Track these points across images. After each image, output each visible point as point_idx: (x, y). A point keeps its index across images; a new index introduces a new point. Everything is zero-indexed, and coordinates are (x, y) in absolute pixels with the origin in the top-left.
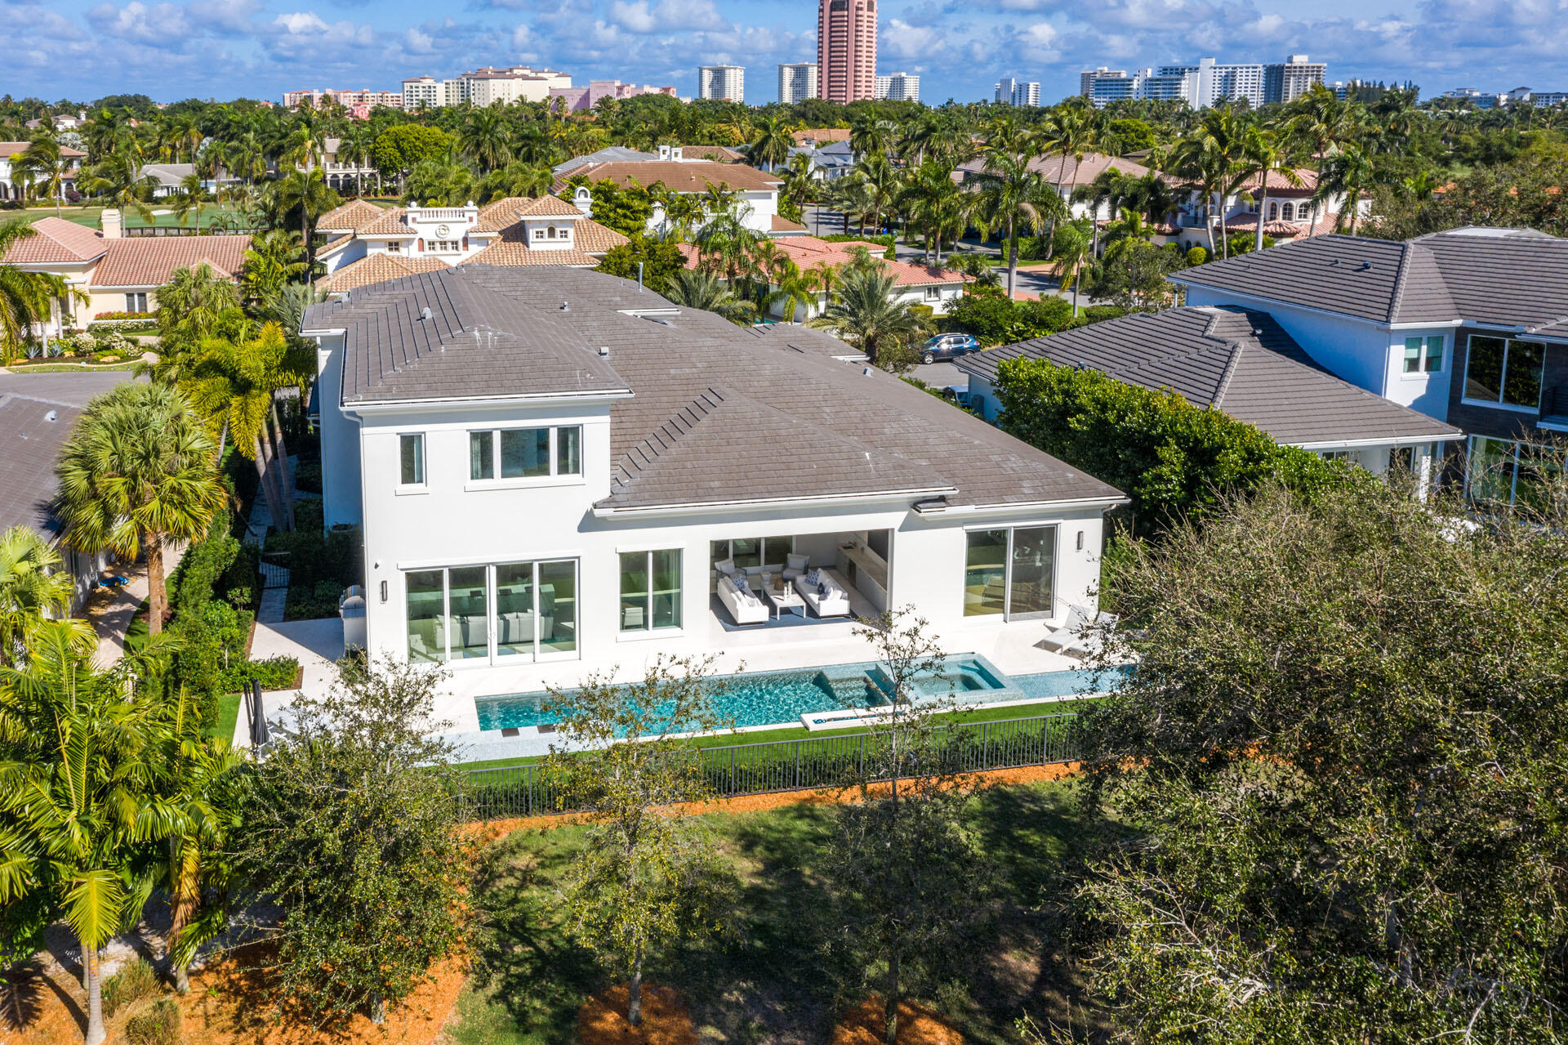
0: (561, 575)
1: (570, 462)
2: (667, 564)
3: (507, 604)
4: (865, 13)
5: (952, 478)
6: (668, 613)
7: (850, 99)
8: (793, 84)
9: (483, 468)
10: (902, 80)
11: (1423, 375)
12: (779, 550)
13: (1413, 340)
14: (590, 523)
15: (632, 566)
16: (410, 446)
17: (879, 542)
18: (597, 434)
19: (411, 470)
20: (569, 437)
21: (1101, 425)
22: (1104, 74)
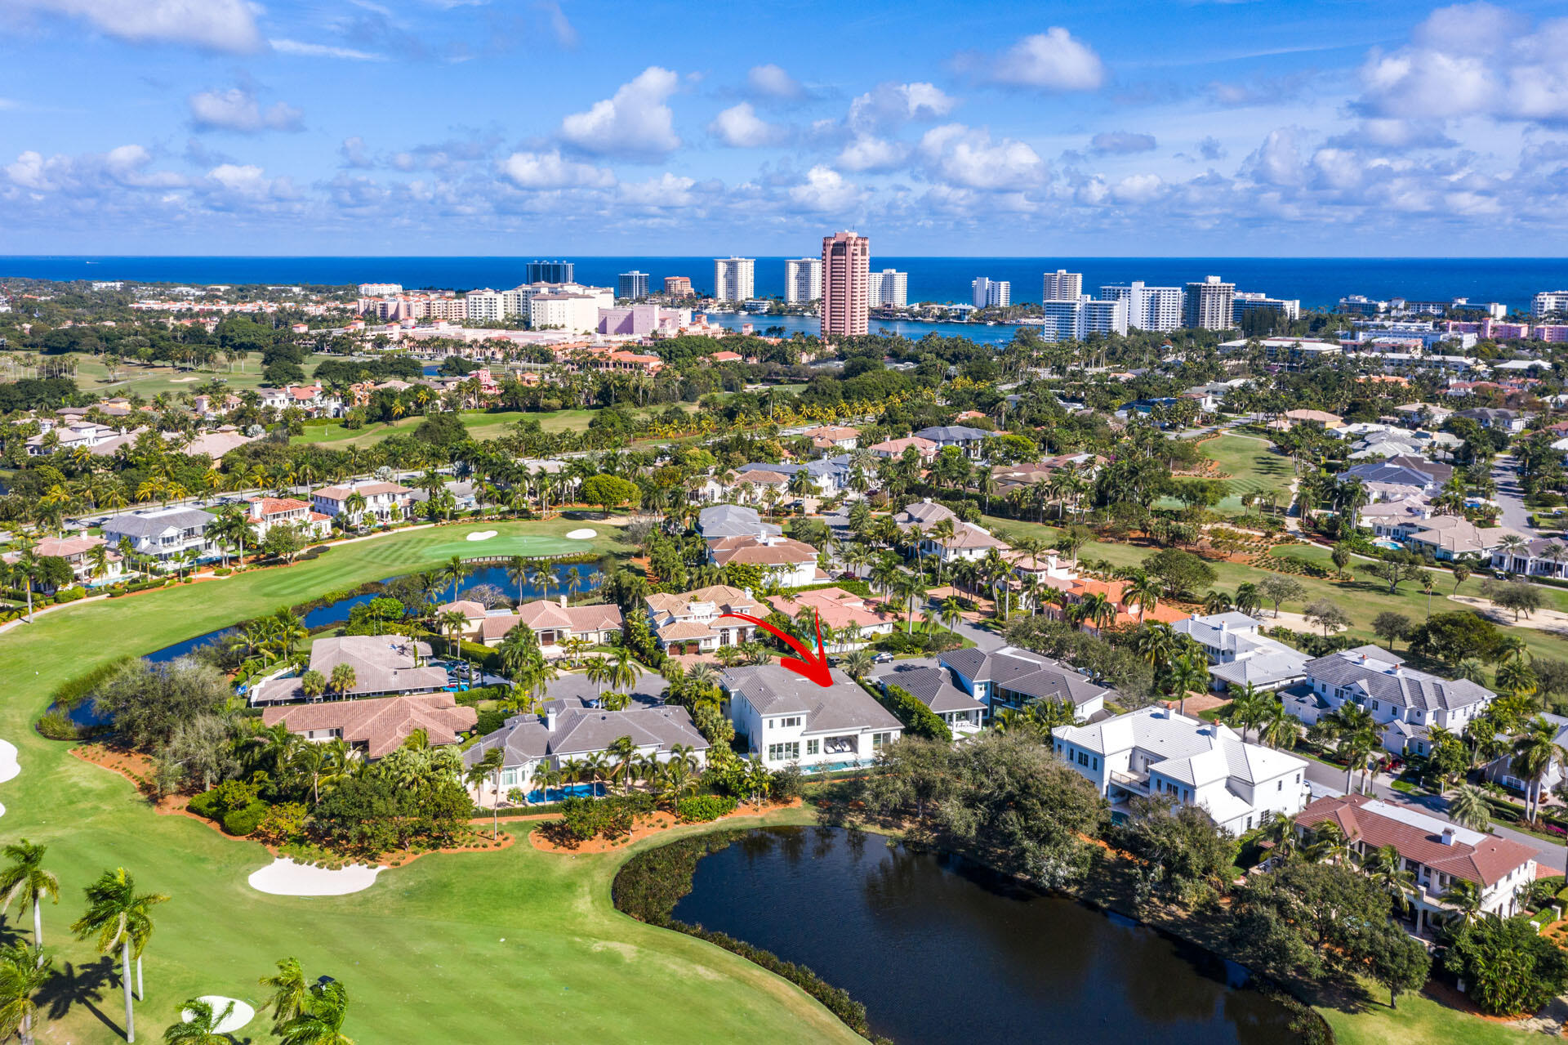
0: (796, 745)
1: (799, 724)
2: (816, 742)
3: (787, 750)
4: (859, 257)
5: (870, 723)
6: (816, 751)
7: (848, 334)
8: (798, 277)
9: (783, 725)
10: (892, 276)
11: (983, 692)
12: (835, 738)
13: (980, 684)
14: (802, 735)
15: (810, 743)
16: (771, 722)
17: (856, 736)
18: (804, 719)
19: (771, 726)
20: (799, 719)
21: (905, 708)
22: (1062, 277)
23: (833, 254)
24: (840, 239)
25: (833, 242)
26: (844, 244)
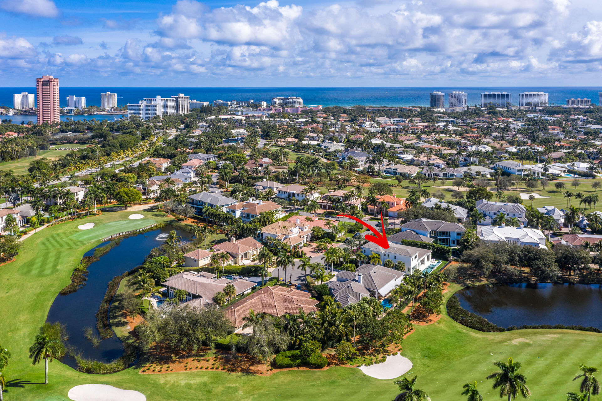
22: (109, 95)
23: (43, 86)
24: (46, 79)
25: (42, 80)
26: (49, 81)
